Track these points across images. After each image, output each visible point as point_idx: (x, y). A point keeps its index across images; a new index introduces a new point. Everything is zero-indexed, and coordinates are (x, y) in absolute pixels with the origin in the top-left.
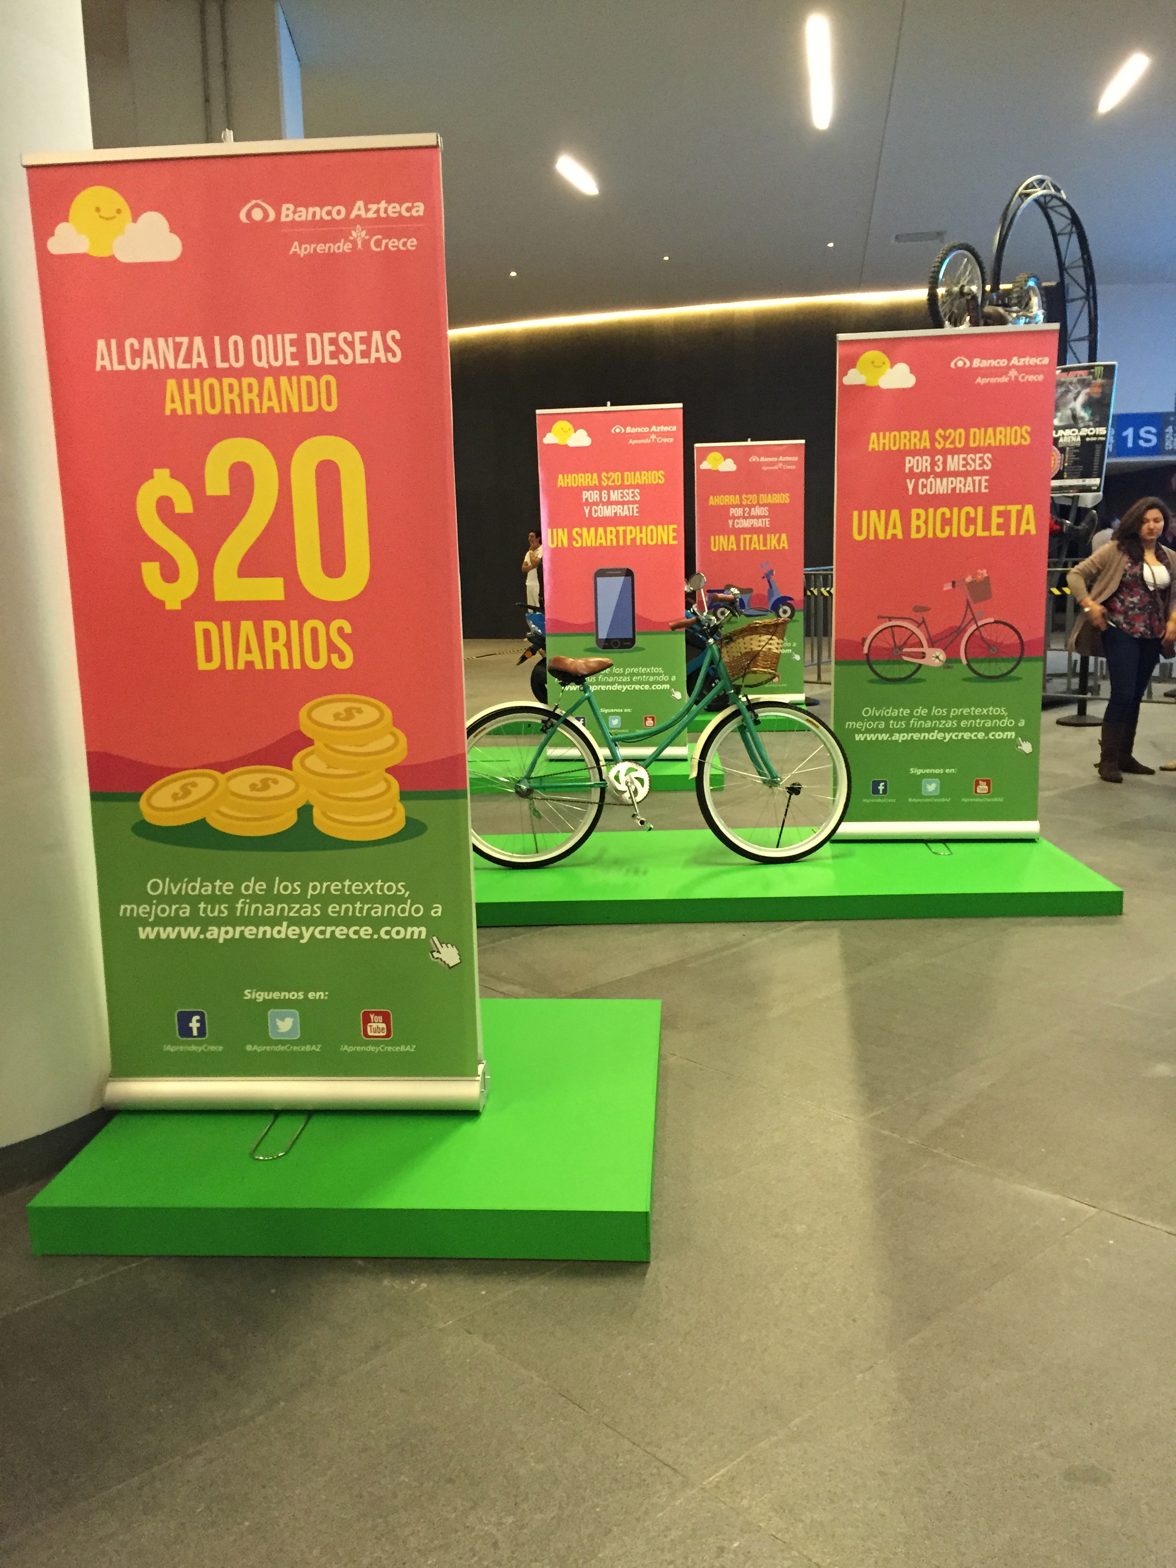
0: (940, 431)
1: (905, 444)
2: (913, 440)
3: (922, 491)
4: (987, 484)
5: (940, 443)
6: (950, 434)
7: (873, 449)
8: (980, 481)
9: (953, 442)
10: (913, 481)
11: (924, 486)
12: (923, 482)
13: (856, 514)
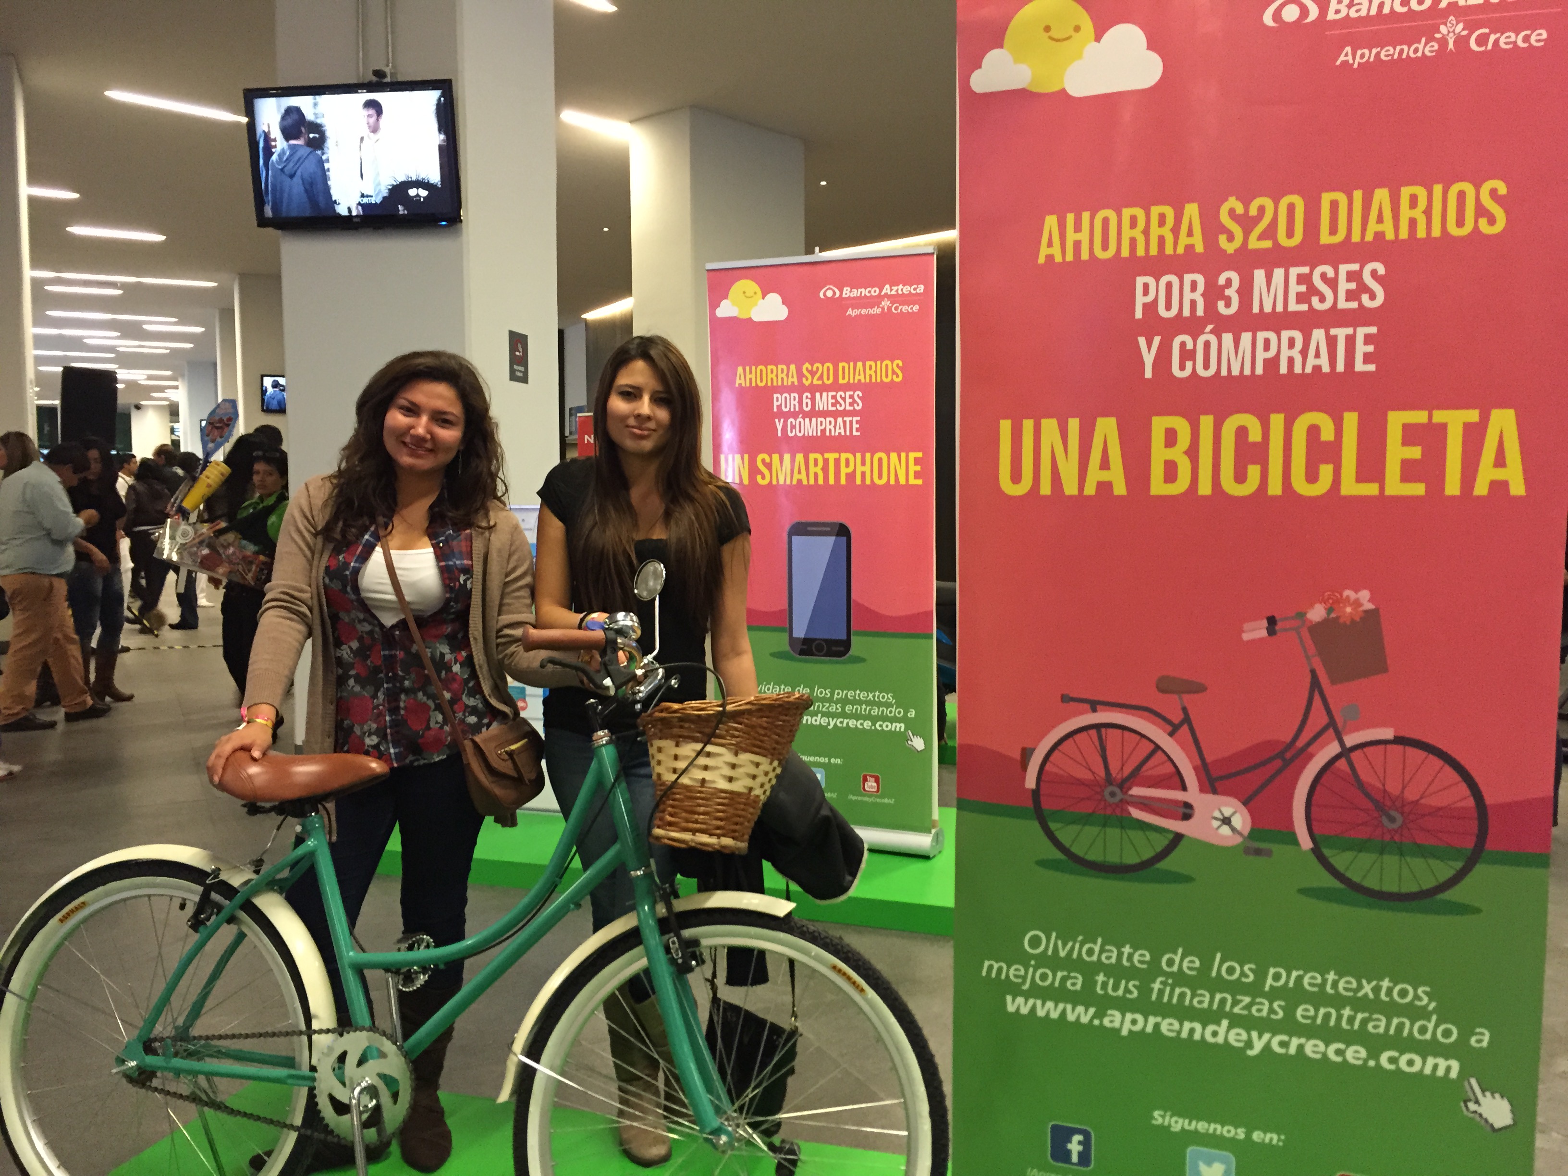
0: (1233, 203)
1: (1133, 242)
2: (1155, 231)
3: (1182, 367)
4: (1370, 348)
5: (1231, 238)
6: (1262, 209)
7: (1050, 258)
8: (1351, 341)
9: (1270, 233)
10: (1157, 340)
11: (1187, 355)
12: (1183, 344)
13: (1005, 426)
